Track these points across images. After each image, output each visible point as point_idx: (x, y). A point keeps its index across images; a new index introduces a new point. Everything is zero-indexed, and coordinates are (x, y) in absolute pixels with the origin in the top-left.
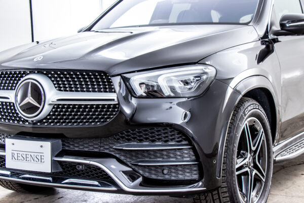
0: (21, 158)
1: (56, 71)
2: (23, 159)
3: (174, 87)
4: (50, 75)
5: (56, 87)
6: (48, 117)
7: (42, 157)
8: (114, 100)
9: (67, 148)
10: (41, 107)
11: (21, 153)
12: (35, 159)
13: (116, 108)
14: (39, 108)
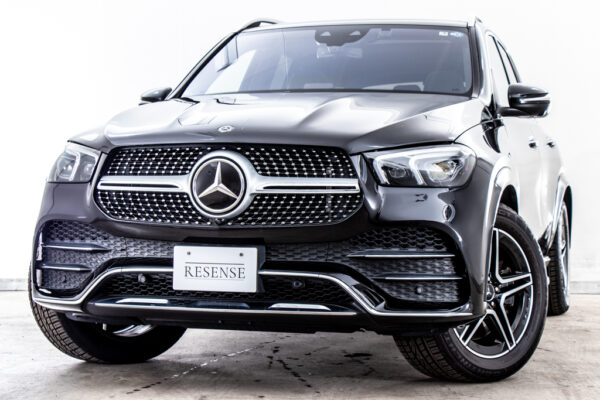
0: (203, 273)
1: (257, 146)
2: (206, 274)
3: (425, 172)
4: (247, 153)
5: (257, 171)
6: (247, 213)
7: (242, 271)
8: (354, 188)
9: (273, 259)
10: (239, 199)
11: (203, 266)
12: (230, 274)
13: (357, 199)
14: (235, 199)
